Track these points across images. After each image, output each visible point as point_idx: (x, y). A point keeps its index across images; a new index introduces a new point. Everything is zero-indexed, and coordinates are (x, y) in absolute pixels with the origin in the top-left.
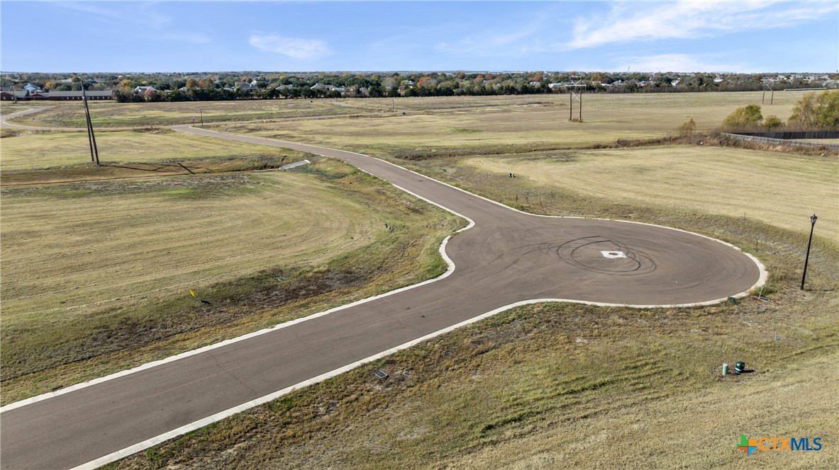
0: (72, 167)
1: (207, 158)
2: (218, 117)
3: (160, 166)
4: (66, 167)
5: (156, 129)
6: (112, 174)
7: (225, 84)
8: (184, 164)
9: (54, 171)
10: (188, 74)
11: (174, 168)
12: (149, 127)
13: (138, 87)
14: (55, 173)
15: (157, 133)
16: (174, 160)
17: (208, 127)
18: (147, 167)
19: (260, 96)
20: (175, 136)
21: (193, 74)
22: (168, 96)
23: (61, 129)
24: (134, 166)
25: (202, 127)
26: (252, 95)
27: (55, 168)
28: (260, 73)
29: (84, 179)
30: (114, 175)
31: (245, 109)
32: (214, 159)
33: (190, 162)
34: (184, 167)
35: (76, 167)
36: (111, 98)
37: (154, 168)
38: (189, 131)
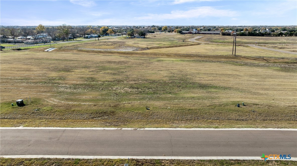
0: (227, 55)
1: (272, 57)
2: (262, 42)
3: (256, 58)
4: (225, 55)
5: (242, 45)
6: (240, 59)
7: (257, 30)
8: (265, 58)
9: (222, 56)
10: (239, 26)
11: (261, 60)
12: (240, 44)
13: (227, 31)
14: (222, 57)
15: (243, 47)
16: (260, 57)
17: (261, 46)
18: (251, 58)
19: (274, 35)
20: (251, 48)
21: (241, 26)
22: (239, 34)
23: (212, 43)
24: (247, 57)
25: (259, 45)
26: (271, 35)
27: (222, 55)
28: (266, 26)
29: (232, 60)
30: (241, 60)
31: (271, 40)
32: (276, 58)
33: (267, 58)
34: (265, 60)
35: (228, 56)
36: (219, 34)
37: (254, 59)
38: (256, 47)
